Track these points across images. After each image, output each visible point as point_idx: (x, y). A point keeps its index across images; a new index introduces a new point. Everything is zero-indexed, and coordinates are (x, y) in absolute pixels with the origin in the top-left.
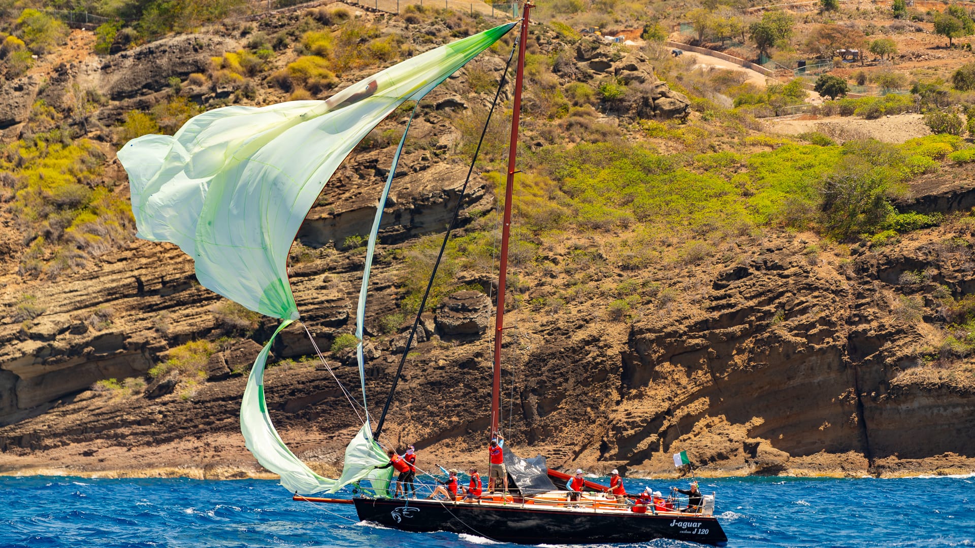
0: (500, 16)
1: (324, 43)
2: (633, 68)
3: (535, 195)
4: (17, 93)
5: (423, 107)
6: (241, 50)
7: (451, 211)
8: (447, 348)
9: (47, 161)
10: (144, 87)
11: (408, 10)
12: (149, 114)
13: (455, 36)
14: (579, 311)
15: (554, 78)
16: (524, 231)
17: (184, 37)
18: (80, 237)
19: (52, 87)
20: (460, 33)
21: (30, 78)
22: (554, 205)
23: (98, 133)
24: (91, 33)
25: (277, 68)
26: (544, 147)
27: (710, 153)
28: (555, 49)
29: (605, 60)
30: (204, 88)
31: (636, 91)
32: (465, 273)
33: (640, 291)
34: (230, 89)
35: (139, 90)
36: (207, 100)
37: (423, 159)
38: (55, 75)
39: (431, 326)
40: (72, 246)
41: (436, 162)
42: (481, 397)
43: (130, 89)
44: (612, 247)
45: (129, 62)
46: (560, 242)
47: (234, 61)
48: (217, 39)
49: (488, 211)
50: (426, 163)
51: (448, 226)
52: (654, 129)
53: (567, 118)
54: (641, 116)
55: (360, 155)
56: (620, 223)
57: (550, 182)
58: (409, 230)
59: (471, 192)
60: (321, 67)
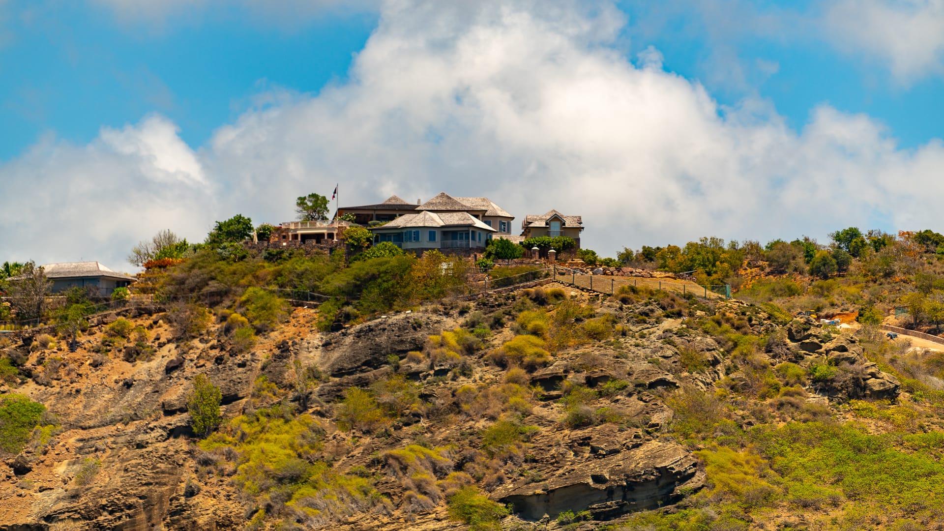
0: (712, 297)
1: (540, 323)
2: (843, 349)
3: (746, 473)
4: (240, 370)
5: (638, 385)
6: (458, 329)
7: (663, 488)
9: (268, 435)
10: (364, 364)
11: (623, 291)
12: (368, 391)
13: (668, 316)
15: (765, 358)
16: (735, 508)
17: (402, 316)
18: (300, 511)
19: (274, 364)
20: (673, 313)
21: (253, 354)
22: (764, 483)
23: (319, 408)
24: (312, 311)
25: (493, 346)
26: (755, 427)
27: (920, 434)
28: (767, 330)
29: (816, 341)
30: (423, 366)
31: (846, 371)
34: (447, 367)
35: (359, 367)
36: (425, 377)
37: (636, 437)
38: (277, 352)
40: (292, 519)
41: (648, 440)
43: (350, 366)
45: (349, 340)
46: (770, 519)
47: (451, 339)
48: (435, 318)
49: (700, 489)
50: (639, 441)
51: (659, 503)
52: (863, 410)
53: (778, 398)
54: (850, 397)
55: (574, 433)
56: (829, 501)
57: (761, 460)
58: (622, 506)
59: (682, 469)
60: (536, 346)
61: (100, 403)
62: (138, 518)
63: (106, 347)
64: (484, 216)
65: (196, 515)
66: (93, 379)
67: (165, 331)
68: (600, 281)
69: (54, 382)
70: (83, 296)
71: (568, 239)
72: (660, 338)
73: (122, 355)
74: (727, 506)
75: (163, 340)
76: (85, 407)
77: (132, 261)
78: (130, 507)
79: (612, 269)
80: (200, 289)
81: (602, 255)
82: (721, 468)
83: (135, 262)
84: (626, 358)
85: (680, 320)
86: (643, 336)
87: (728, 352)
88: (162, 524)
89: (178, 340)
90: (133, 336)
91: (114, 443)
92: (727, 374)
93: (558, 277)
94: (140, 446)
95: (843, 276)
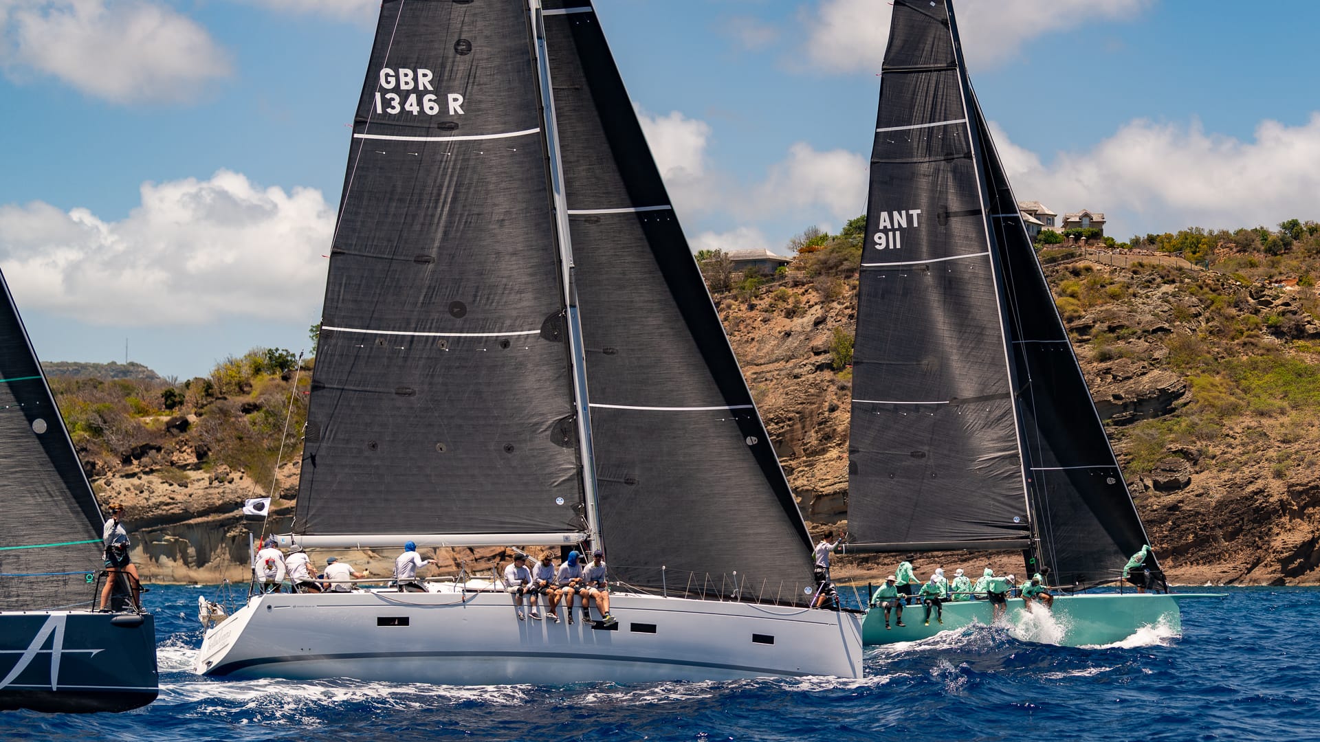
0: (1196, 270)
1: (1076, 288)
2: (1287, 304)
3: (1220, 392)
5: (1144, 332)
7: (1162, 403)
8: (1159, 497)
11: (1134, 265)
13: (1165, 283)
14: (1250, 472)
15: (1234, 311)
16: (1213, 416)
20: (1169, 281)
22: (1233, 399)
26: (1226, 359)
28: (1235, 292)
29: (1268, 299)
31: (1290, 320)
32: (1171, 446)
33: (1294, 457)
37: (1143, 367)
39: (1149, 483)
41: (1152, 370)
42: (1183, 530)
44: (1273, 427)
46: (1237, 424)
49: (1187, 403)
50: (1145, 370)
51: (1160, 413)
52: (1303, 346)
53: (1243, 339)
54: (1294, 337)
55: (1100, 364)
56: (1279, 411)
57: (1231, 383)
58: (1134, 416)
59: (1175, 390)
60: (1073, 304)
61: (768, 347)
62: (795, 427)
63: (771, 308)
64: (1035, 214)
65: (836, 425)
66: (763, 330)
67: (813, 297)
68: (1118, 259)
69: (736, 333)
70: (756, 272)
71: (1095, 230)
72: (1160, 298)
73: (783, 314)
74: (1207, 415)
75: (811, 303)
76: (758, 350)
77: (789, 248)
78: (790, 419)
79: (1126, 250)
80: (837, 267)
81: (1119, 241)
82: (1203, 388)
83: (792, 249)
84: (1136, 312)
85: (1173, 286)
86: (1148, 297)
87: (1208, 307)
88: (813, 431)
89: (822, 302)
90: (791, 300)
91: (778, 375)
92: (1207, 323)
93: (1088, 256)
94: (796, 377)
95: (1288, 253)
